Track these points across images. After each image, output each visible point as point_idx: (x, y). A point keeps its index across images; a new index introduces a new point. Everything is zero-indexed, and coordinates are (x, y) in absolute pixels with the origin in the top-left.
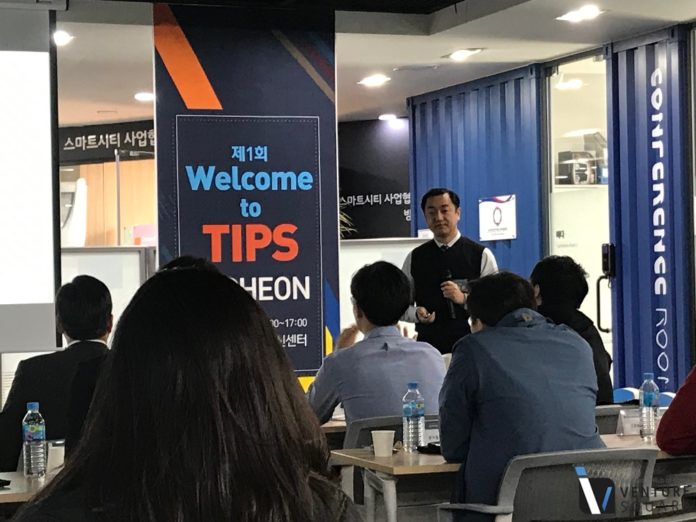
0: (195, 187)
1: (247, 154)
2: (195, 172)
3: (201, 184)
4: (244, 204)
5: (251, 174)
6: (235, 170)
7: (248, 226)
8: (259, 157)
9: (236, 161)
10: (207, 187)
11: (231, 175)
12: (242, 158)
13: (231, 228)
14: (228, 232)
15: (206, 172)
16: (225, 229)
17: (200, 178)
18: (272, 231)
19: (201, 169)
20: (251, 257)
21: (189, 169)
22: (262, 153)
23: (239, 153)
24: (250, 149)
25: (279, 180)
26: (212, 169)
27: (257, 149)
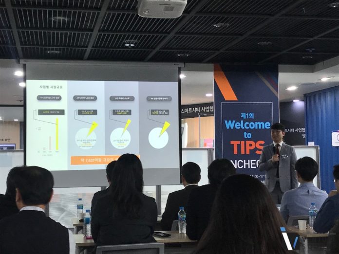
1: (246, 116)
2: (228, 123)
4: (245, 134)
5: (248, 123)
6: (242, 121)
7: (247, 142)
8: (251, 117)
15: (232, 123)
16: (238, 142)
18: (256, 143)
19: (230, 121)
20: (248, 153)
23: (244, 115)
25: (258, 125)
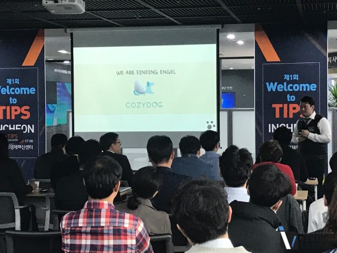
0: (269, 90)
3: (272, 89)
9: (286, 80)
10: (274, 90)
11: (283, 86)
12: (288, 79)
13: (283, 105)
14: (282, 107)
17: (271, 87)
21: (267, 84)
22: (296, 77)
24: (291, 76)
26: (276, 83)
27: (294, 76)
